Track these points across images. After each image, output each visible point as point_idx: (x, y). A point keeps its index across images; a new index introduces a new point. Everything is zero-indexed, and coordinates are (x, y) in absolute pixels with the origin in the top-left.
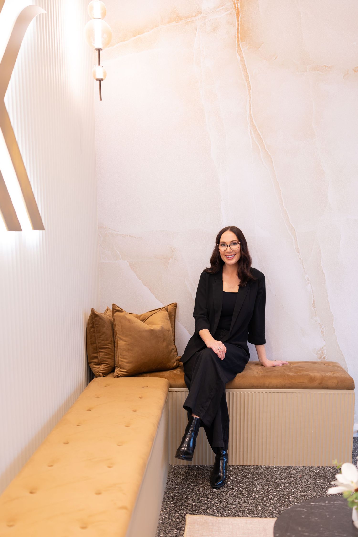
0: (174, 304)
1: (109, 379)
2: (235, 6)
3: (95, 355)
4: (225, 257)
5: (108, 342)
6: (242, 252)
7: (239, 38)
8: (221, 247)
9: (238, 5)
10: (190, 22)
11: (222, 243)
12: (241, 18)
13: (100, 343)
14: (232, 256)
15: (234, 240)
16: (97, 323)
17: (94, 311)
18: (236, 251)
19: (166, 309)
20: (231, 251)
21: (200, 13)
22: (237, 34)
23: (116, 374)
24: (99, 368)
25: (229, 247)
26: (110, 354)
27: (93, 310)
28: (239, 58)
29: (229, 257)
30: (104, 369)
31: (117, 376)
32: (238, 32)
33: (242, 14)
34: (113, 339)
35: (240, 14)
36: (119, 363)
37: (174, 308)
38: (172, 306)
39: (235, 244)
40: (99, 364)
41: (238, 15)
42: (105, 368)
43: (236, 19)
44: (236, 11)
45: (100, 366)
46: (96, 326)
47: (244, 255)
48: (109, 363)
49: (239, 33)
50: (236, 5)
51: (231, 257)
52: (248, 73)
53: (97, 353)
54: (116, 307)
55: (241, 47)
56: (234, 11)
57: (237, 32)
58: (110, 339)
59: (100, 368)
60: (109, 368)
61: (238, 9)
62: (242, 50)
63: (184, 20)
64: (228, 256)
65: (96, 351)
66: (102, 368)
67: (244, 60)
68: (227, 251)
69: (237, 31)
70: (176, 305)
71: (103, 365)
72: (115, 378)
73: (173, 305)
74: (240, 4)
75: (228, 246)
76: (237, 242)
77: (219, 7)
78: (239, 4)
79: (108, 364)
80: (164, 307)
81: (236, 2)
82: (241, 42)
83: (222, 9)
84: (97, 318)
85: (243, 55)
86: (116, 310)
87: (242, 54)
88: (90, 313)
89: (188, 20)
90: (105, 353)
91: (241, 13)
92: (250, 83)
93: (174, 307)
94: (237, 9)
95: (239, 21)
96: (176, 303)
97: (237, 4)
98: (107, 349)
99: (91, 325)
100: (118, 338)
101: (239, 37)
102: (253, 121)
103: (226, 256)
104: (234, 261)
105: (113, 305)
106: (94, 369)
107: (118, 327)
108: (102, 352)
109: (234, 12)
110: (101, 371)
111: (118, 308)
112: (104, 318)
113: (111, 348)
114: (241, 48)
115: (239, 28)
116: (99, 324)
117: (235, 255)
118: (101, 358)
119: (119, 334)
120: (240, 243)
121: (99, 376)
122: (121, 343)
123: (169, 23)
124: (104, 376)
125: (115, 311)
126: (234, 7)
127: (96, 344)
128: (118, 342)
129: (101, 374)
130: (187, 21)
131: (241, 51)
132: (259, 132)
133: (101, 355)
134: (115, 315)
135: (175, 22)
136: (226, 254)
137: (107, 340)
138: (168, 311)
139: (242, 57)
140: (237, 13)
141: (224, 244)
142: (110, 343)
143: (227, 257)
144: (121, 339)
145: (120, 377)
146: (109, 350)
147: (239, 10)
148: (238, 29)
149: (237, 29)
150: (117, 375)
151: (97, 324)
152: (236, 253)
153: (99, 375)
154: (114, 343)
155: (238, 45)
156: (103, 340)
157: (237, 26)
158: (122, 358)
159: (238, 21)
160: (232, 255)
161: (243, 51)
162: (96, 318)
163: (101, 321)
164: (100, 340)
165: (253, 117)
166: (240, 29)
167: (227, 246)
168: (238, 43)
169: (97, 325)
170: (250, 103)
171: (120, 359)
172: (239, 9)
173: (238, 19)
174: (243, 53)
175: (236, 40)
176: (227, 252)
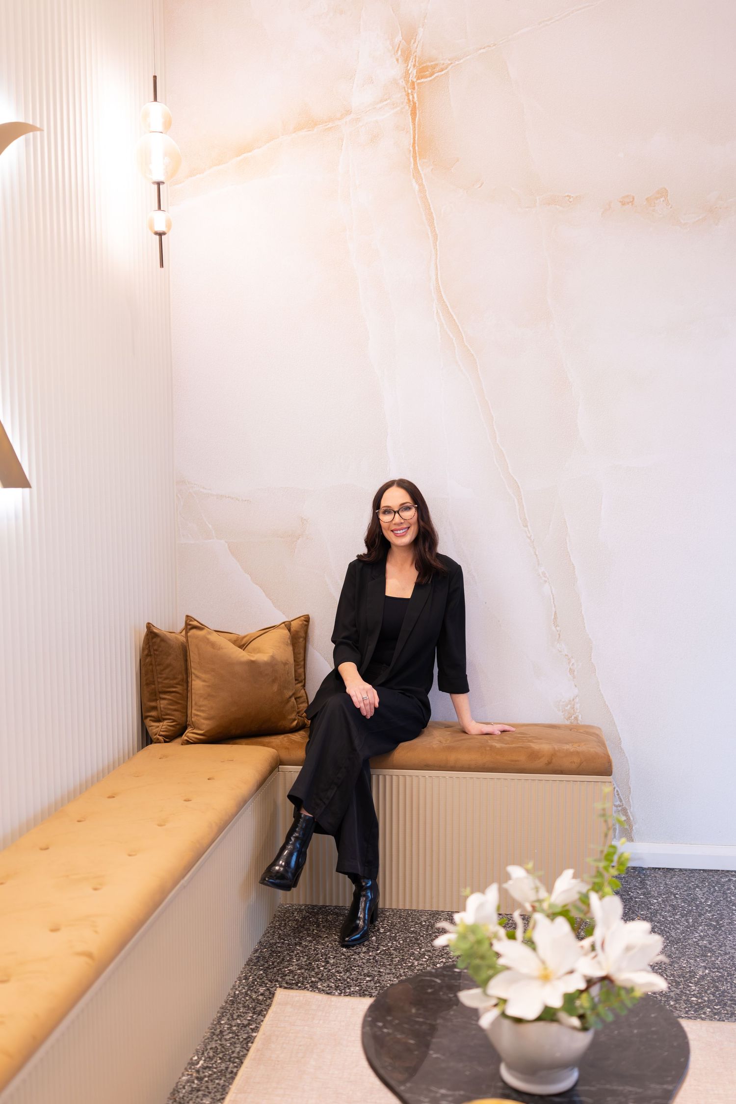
0: (305, 618)
1: (175, 747)
2: (409, 99)
3: (153, 704)
4: (392, 533)
5: (175, 682)
6: (422, 523)
7: (416, 154)
8: (383, 515)
9: (413, 97)
10: (331, 128)
11: (385, 508)
12: (419, 119)
13: (162, 683)
14: (404, 531)
15: (405, 501)
16: (155, 647)
17: (151, 627)
18: (410, 521)
19: (288, 625)
20: (402, 521)
21: (348, 112)
22: (413, 146)
23: (186, 738)
24: (158, 727)
25: (397, 515)
26: (179, 703)
27: (149, 626)
28: (417, 187)
29: (399, 532)
30: (166, 728)
31: (186, 742)
32: (414, 143)
33: (420, 112)
34: (185, 676)
35: (417, 112)
36: (193, 719)
37: (303, 624)
38: (301, 621)
39: (408, 508)
40: (158, 720)
41: (414, 114)
42: (169, 727)
43: (411, 121)
44: (410, 107)
45: (161, 724)
46: (154, 654)
47: (424, 528)
48: (176, 719)
49: (416, 145)
50: (411, 97)
51: (401, 531)
52: (432, 213)
53: (156, 700)
54: (191, 621)
55: (419, 168)
56: (407, 107)
57: (412, 143)
58: (180, 677)
59: (160, 727)
60: (176, 728)
61: (414, 103)
62: (421, 172)
63: (321, 126)
64: (397, 530)
65: (154, 698)
66: (163, 727)
67: (426, 190)
68: (394, 522)
69: (412, 141)
70: (307, 619)
71: (165, 723)
72: (182, 745)
73: (302, 618)
74: (418, 95)
75: (395, 512)
76: (411, 505)
77: (381, 101)
78: (415, 96)
79: (174, 721)
80: (284, 623)
81: (410, 91)
82: (420, 159)
83: (387, 104)
84: (158, 640)
85: (424, 181)
86: (191, 625)
87: (422, 180)
88: (144, 630)
89: (328, 126)
90: (171, 702)
91: (419, 110)
92: (436, 229)
93: (305, 623)
94: (412, 103)
95: (416, 124)
96: (308, 615)
97: (412, 95)
98: (173, 694)
99: (146, 652)
100: (193, 676)
101: (417, 151)
102: (441, 295)
103: (392, 531)
104: (408, 538)
105: (187, 616)
106: (151, 728)
107: (193, 656)
108: (164, 699)
109: (408, 109)
110: (162, 733)
111: (195, 623)
112: (169, 639)
113: (180, 691)
114: (420, 170)
115: (416, 136)
116: (160, 649)
117: (409, 528)
118: (162, 709)
119: (195, 669)
120: (416, 506)
121: (158, 742)
122: (198, 685)
123: (295, 132)
124: (165, 742)
125: (189, 627)
126: (406, 101)
127: (154, 684)
128: (193, 682)
129: (160, 738)
130: (326, 127)
131: (420, 174)
132: (453, 314)
133: (163, 704)
134: (189, 634)
135: (305, 130)
136: (393, 527)
137: (175, 678)
138: (289, 630)
139: (421, 185)
140: (412, 111)
141: (388, 511)
142: (180, 683)
143: (395, 532)
144: (197, 677)
145: (192, 743)
146: (178, 695)
147: (416, 106)
148: (414, 137)
149: (412, 137)
150: (187, 740)
151: (156, 650)
152: (411, 524)
153: (158, 739)
154: (186, 681)
155: (414, 165)
156: (166, 678)
157: (412, 132)
158: (198, 710)
159: (414, 124)
160: (404, 529)
161: (423, 175)
162: (154, 640)
163: (163, 644)
164: (161, 678)
165: (441, 288)
166: (418, 136)
167: (393, 514)
168: (415, 160)
169: (155, 652)
170: (436, 264)
171: (194, 711)
172: (416, 103)
173: (414, 120)
174: (423, 178)
175: (411, 157)
176: (395, 524)
